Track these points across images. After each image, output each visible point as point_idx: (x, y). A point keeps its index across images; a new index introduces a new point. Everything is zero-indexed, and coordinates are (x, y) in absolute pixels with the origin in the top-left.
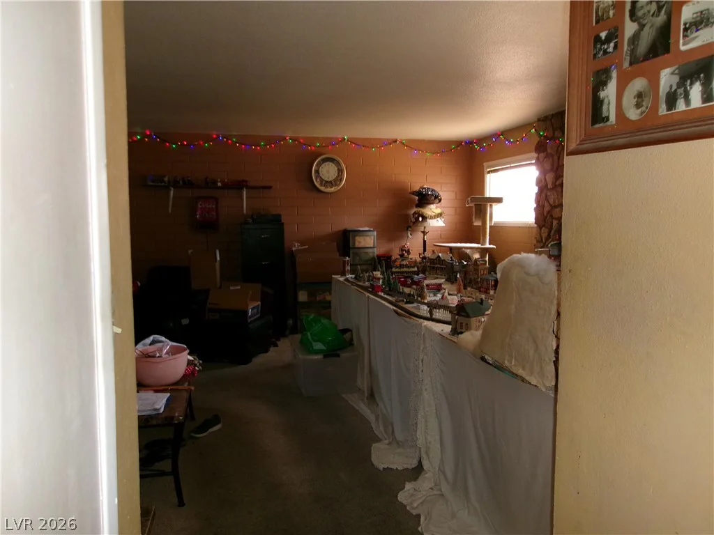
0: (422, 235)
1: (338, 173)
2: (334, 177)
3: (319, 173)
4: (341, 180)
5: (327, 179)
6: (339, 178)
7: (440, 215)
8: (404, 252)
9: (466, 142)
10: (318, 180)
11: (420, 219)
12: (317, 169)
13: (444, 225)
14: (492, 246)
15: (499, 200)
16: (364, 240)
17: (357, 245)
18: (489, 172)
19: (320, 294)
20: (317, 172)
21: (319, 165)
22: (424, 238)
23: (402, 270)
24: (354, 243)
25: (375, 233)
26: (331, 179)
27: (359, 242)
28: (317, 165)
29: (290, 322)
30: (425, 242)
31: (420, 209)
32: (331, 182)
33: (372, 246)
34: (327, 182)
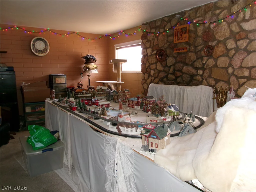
0: (88, 77)
1: (45, 46)
2: (43, 48)
3: (34, 46)
4: (47, 50)
5: (39, 49)
6: (46, 49)
7: (96, 68)
8: (80, 85)
9: (106, 35)
10: (35, 50)
11: (87, 70)
12: (33, 44)
13: (98, 72)
14: (122, 82)
15: (125, 61)
16: (60, 80)
17: (57, 82)
18: (117, 49)
19: (38, 108)
20: (34, 45)
21: (34, 42)
22: (89, 78)
23: (83, 95)
24: (55, 82)
25: (66, 76)
26: (41, 49)
27: (58, 81)
28: (33, 42)
29: (22, 124)
30: (89, 80)
31: (87, 65)
32: (41, 51)
33: (64, 83)
34: (39, 51)
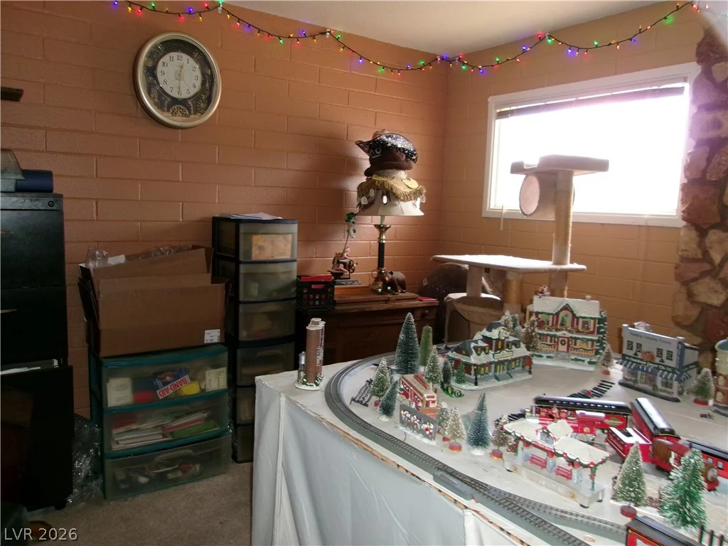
1: (203, 83)
2: (193, 91)
3: (155, 77)
4: (209, 101)
5: (175, 94)
6: (204, 96)
8: (342, 267)
9: (442, 59)
10: (155, 94)
11: (385, 200)
12: (150, 64)
13: (421, 214)
14: (576, 266)
15: (601, 166)
16: (272, 243)
17: (256, 255)
18: (502, 115)
19: (166, 384)
20: (151, 72)
21: (155, 56)
22: (380, 239)
24: (249, 252)
25: (294, 228)
26: (184, 95)
27: (261, 248)
28: (151, 55)
29: (83, 465)
30: (381, 246)
31: (384, 179)
32: (183, 102)
33: (288, 257)
34: (175, 101)
